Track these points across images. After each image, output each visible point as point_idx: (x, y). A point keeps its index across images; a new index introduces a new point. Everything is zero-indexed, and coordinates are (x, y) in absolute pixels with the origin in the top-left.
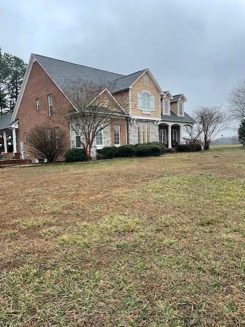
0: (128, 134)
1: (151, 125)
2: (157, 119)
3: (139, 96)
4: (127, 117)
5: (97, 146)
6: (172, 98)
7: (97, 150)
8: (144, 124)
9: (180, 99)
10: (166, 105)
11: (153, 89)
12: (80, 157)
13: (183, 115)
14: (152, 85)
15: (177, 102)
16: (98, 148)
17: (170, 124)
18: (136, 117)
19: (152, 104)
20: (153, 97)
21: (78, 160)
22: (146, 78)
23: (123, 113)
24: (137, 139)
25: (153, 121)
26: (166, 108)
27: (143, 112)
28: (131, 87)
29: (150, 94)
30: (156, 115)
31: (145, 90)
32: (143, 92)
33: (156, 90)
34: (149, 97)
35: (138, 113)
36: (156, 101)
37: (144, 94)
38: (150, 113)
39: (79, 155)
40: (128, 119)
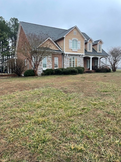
0: (63, 62)
1: (78, 58)
2: (82, 54)
3: (70, 41)
4: (62, 53)
5: (43, 68)
6: (94, 42)
7: (43, 70)
8: (74, 56)
9: (98, 43)
10: (90, 46)
11: (79, 37)
12: (31, 74)
13: (101, 52)
14: (79, 35)
15: (97, 44)
16: (44, 70)
17: (91, 57)
18: (68, 53)
19: (79, 46)
20: (79, 42)
21: (29, 76)
22: (75, 31)
23: (60, 51)
24: (69, 65)
25: (80, 55)
26: (90, 48)
27: (73, 50)
28: (65, 36)
29: (78, 40)
30: (81, 52)
31: (75, 38)
32: (73, 39)
33: (81, 38)
34: (77, 42)
35: (69, 51)
36: (81, 44)
37: (74, 40)
38: (77, 51)
39: (31, 73)
40: (63, 54)
